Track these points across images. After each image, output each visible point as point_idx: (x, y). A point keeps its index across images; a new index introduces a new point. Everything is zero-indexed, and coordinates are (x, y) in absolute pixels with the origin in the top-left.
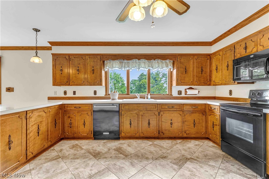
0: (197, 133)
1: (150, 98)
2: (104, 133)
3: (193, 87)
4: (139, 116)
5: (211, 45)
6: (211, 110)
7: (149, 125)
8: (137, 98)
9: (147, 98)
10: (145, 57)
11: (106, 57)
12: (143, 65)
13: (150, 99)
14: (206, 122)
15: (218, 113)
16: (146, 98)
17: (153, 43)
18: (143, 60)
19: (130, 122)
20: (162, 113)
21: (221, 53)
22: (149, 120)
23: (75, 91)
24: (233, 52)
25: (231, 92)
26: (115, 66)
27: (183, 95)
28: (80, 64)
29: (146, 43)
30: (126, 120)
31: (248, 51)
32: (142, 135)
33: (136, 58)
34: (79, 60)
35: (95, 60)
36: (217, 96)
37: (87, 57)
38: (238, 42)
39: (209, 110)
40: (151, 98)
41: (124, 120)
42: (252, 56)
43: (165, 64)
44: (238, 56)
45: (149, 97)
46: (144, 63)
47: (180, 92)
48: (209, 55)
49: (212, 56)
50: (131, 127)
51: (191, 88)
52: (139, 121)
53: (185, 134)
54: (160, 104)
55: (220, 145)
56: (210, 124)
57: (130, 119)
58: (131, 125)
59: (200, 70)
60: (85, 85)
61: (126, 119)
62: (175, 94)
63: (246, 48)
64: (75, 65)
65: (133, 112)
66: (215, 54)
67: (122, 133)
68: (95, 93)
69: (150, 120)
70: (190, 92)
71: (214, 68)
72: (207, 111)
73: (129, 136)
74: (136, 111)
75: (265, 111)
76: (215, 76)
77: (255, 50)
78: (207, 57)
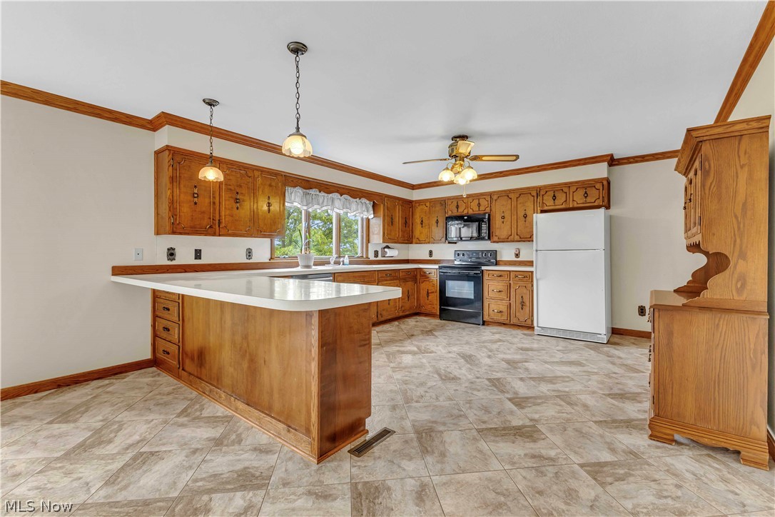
3: (390, 245)
5: (413, 189)
6: (425, 276)
8: (329, 263)
9: (343, 264)
10: (350, 193)
11: (292, 181)
12: (337, 203)
13: (348, 264)
14: (418, 292)
15: (435, 278)
21: (428, 204)
23: (200, 250)
24: (443, 207)
25: (431, 253)
26: (295, 199)
27: (380, 258)
28: (240, 186)
31: (460, 210)
33: (337, 192)
34: (239, 176)
35: (273, 184)
36: (410, 258)
37: (257, 173)
38: (449, 198)
39: (421, 276)
42: (466, 218)
43: (364, 206)
44: (450, 214)
45: (346, 260)
47: (376, 254)
48: (411, 202)
49: (414, 204)
51: (388, 247)
53: (401, 311)
54: (378, 271)
55: (438, 314)
56: (423, 293)
59: (404, 221)
62: (372, 257)
63: (457, 207)
64: (230, 187)
66: (419, 202)
68: (249, 253)
70: (389, 253)
71: (418, 221)
72: (418, 277)
75: (483, 268)
76: (418, 231)
77: (466, 212)
78: (409, 205)
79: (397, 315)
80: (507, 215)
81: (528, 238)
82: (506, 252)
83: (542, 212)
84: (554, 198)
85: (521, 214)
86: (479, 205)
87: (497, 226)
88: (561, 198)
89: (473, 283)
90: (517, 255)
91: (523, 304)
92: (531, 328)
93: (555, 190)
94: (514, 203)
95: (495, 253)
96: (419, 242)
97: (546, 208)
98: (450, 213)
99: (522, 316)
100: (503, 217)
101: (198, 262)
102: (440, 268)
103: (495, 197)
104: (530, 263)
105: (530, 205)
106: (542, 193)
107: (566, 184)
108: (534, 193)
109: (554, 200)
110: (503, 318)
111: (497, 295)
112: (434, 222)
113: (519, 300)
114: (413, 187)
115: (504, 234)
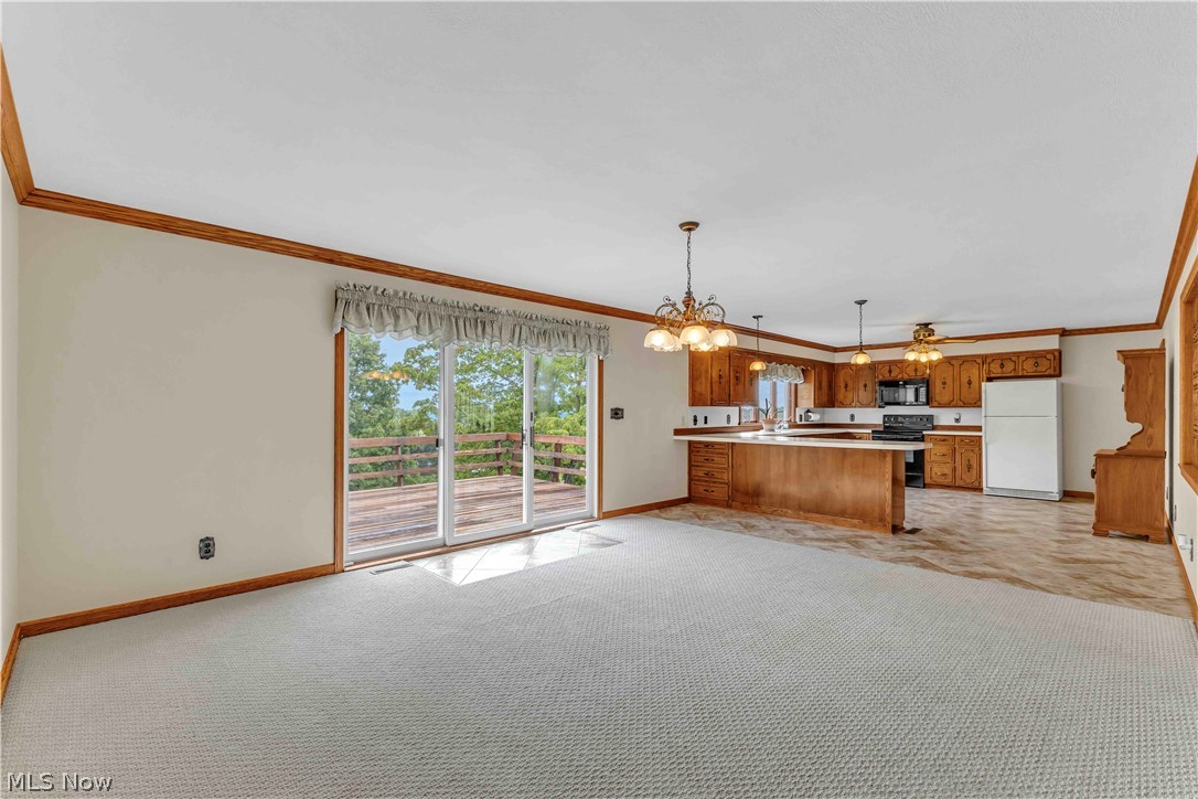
5: (835, 353)
9: (784, 428)
21: (854, 369)
25: (852, 417)
27: (804, 422)
31: (893, 375)
36: (827, 422)
38: (880, 362)
40: (790, 427)
42: (900, 383)
47: (801, 418)
48: (833, 365)
49: (836, 367)
51: (811, 411)
59: (829, 385)
62: (798, 420)
63: (890, 371)
66: (842, 366)
68: (729, 419)
70: (814, 417)
71: (842, 384)
75: (924, 433)
76: (841, 395)
77: (900, 376)
78: (831, 367)
80: (949, 381)
81: (976, 403)
82: (945, 417)
83: (990, 379)
84: (1002, 366)
85: (965, 379)
86: (916, 371)
87: (937, 391)
88: (1009, 366)
90: (957, 420)
91: (969, 467)
92: (980, 489)
93: (1003, 358)
94: (956, 370)
95: (930, 418)
96: (843, 405)
97: (993, 375)
98: (881, 377)
99: (970, 479)
100: (944, 383)
101: (706, 426)
102: (873, 432)
103: (934, 363)
104: (979, 429)
105: (975, 372)
106: (988, 361)
107: (1015, 353)
108: (980, 361)
109: (1002, 368)
110: (948, 481)
111: (941, 459)
112: (861, 386)
113: (965, 462)
114: (836, 350)
115: (946, 399)
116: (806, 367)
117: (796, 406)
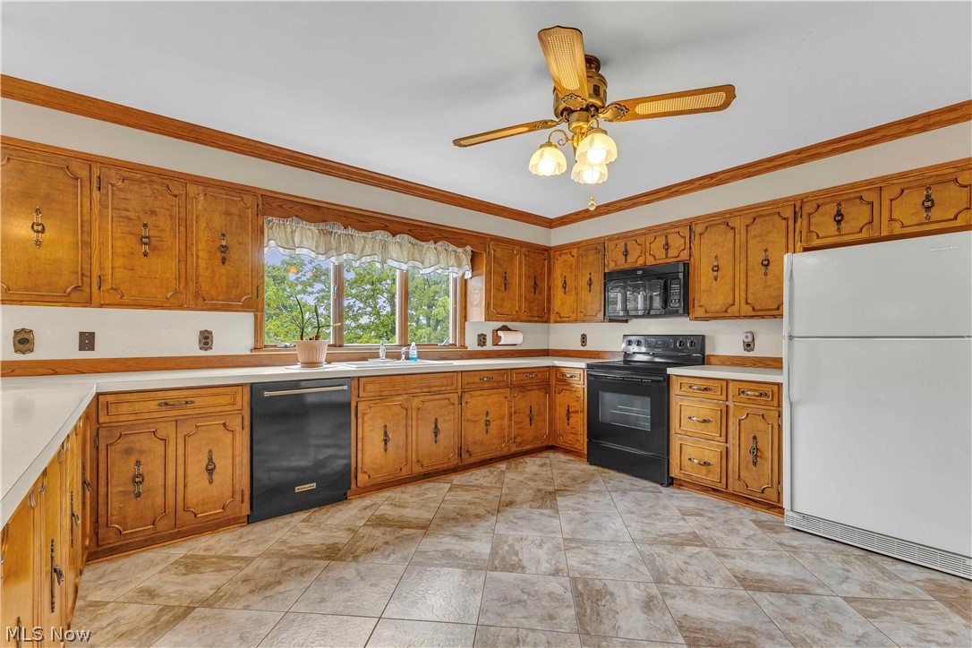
0: (536, 438)
1: (416, 356)
2: (298, 489)
3: (509, 324)
4: (409, 412)
5: (551, 228)
6: (564, 381)
7: (436, 436)
9: (407, 358)
10: (410, 230)
11: (281, 206)
12: (394, 251)
13: (415, 359)
14: (552, 409)
15: (580, 384)
16: (403, 356)
17: (434, 193)
18: (405, 239)
19: (386, 433)
20: (466, 396)
21: (575, 252)
22: (436, 419)
23: (92, 335)
24: (601, 256)
25: (584, 339)
26: (302, 242)
27: (489, 346)
28: (153, 213)
29: (415, 188)
30: (372, 431)
31: (630, 259)
32: (417, 470)
33: (385, 228)
34: (148, 192)
35: (234, 210)
36: (551, 347)
37: (192, 189)
38: (611, 238)
39: (558, 380)
41: (366, 429)
42: (640, 272)
43: (453, 257)
44: (612, 267)
45: (413, 352)
46: (398, 247)
47: (482, 339)
48: (546, 250)
49: (552, 252)
50: (386, 450)
51: (505, 328)
52: (410, 429)
53: (514, 445)
54: (462, 372)
55: (586, 452)
56: (561, 412)
57: (386, 426)
58: (386, 444)
59: (532, 283)
60: (180, 307)
61: (371, 428)
62: (472, 344)
63: (626, 253)
64: (126, 213)
65: (394, 401)
66: (561, 249)
67: (361, 477)
68: (206, 339)
69: (439, 421)
70: (506, 338)
71: (558, 282)
72: (553, 381)
73: (382, 479)
74: (400, 398)
75: (670, 371)
76: (560, 301)
77: (641, 261)
78: (544, 254)
79: (505, 451)
80: (725, 263)
81: (773, 311)
82: (725, 339)
83: (805, 250)
84: (839, 218)
85: (756, 257)
86: (667, 247)
87: (703, 286)
88: (857, 216)
89: (648, 400)
90: (749, 346)
91: (756, 453)
92: (776, 507)
93: (839, 202)
94: (741, 237)
95: (699, 341)
96: (560, 320)
97: (817, 242)
98: (612, 265)
99: (755, 479)
100: (716, 269)
102: (590, 367)
103: (698, 229)
104: (775, 363)
105: (778, 238)
106: (808, 209)
107: (870, 182)
108: (788, 213)
109: (839, 222)
110: (712, 478)
111: (700, 428)
112: (584, 282)
113: (747, 444)
114: (550, 223)
115: (718, 301)
116: (478, 248)
117: (465, 318)
